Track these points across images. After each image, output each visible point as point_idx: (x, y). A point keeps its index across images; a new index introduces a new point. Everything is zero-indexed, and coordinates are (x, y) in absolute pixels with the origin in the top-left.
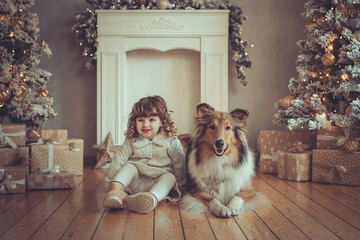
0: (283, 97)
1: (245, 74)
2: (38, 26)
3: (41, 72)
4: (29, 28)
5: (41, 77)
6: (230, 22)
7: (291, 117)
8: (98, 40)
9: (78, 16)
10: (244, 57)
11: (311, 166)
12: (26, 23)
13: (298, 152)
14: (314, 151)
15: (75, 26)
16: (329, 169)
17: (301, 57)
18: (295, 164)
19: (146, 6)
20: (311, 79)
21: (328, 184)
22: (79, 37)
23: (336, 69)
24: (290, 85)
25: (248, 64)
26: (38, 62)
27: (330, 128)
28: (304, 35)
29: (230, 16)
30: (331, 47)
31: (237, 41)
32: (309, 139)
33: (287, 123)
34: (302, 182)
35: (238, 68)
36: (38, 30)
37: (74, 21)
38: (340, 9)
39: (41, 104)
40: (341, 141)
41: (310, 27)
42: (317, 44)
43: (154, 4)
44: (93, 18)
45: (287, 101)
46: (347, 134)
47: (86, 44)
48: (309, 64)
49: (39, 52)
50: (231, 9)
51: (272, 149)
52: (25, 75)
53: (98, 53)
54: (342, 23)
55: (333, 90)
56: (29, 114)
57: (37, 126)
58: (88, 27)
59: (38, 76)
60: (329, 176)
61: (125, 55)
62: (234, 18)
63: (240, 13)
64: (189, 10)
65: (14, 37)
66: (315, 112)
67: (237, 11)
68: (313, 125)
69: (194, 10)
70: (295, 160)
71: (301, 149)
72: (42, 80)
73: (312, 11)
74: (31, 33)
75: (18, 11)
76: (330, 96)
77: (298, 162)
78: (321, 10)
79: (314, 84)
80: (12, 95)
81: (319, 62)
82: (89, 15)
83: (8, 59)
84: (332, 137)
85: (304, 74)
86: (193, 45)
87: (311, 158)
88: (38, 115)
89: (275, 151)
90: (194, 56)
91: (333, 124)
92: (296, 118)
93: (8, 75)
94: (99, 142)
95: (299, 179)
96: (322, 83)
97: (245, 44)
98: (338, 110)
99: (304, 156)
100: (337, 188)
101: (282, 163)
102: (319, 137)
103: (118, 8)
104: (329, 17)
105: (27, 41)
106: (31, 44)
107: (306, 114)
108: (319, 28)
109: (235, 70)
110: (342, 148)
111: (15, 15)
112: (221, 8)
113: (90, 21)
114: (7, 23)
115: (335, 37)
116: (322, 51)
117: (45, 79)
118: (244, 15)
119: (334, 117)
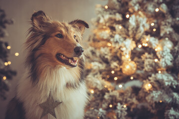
31: (4, 46)
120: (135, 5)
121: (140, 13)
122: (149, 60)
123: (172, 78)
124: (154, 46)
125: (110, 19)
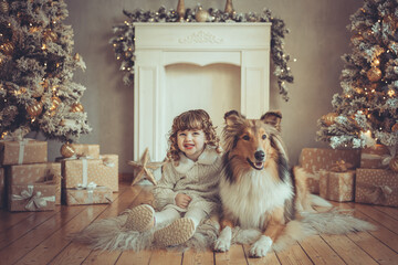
0: (326, 114)
1: (286, 89)
2: (73, 38)
3: (74, 86)
4: (63, 40)
5: (75, 91)
6: (272, 36)
7: (334, 135)
8: (135, 53)
9: (116, 29)
10: (286, 71)
11: (354, 186)
12: (59, 35)
13: (340, 171)
14: (358, 170)
15: (112, 40)
16: (373, 189)
17: (346, 72)
18: (337, 184)
19: (185, 18)
20: (355, 95)
21: (371, 205)
22: (117, 51)
23: (382, 85)
24: (334, 101)
25: (290, 80)
26: (71, 75)
27: (376, 146)
28: (349, 49)
29: (272, 29)
30: (377, 62)
31: (279, 55)
32: (353, 158)
33: (330, 141)
34: (345, 202)
35: (280, 83)
36: (72, 43)
37: (111, 35)
38: (387, 22)
39: (74, 118)
40: (386, 160)
41: (355, 40)
42: (362, 58)
43: (194, 17)
44: (130, 31)
45: (330, 118)
46: (393, 153)
47: (124, 58)
48: (354, 79)
49: (73, 65)
50: (274, 21)
51: (314, 167)
52: (58, 89)
53: (135, 67)
54: (390, 37)
55: (379, 106)
56: (61, 129)
57: (71, 141)
58: (125, 40)
59: (71, 90)
60: (374, 197)
61: (163, 69)
62: (276, 31)
63: (282, 26)
64: (230, 22)
65: (46, 50)
66: (359, 129)
67: (280, 23)
68: (357, 143)
69: (234, 23)
70: (338, 180)
71: (344, 168)
72: (75, 94)
73: (358, 23)
74: (64, 46)
75: (51, 23)
76: (375, 113)
77: (340, 181)
78: (368, 23)
79: (359, 101)
80: (44, 110)
81: (365, 76)
82: (126, 28)
83: (40, 72)
84: (376, 156)
85: (348, 89)
86: (233, 59)
87: (354, 177)
88: (71, 130)
89: (317, 169)
90: (234, 71)
91: (378, 142)
92: (339, 135)
93: (40, 89)
94: (136, 159)
95: (341, 199)
96: (367, 100)
97: (287, 58)
98: (383, 128)
99: (347, 176)
100: (381, 209)
101: (324, 182)
102: (364, 156)
103: (156, 21)
104: (375, 30)
105: (60, 54)
106: (64, 57)
107: (349, 131)
108: (365, 41)
109: (277, 85)
110: (388, 168)
111: (47, 27)
112: (263, 21)
113: (127, 34)
114: (39, 35)
115: (382, 51)
116: (368, 66)
117: (79, 93)
118: (287, 28)
119: (379, 135)
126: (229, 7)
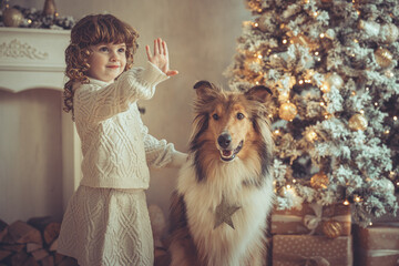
14: (276, 238)
16: (301, 262)
30: (286, 94)
46: (318, 212)
64: (56, 29)
68: (282, 203)
69: (61, 31)
73: (258, 43)
84: (294, 218)
102: (276, 218)
104: (291, 54)
115: (294, 81)
120: (294, 28)
121: (301, 38)
122: (313, 103)
123: (341, 127)
124: (319, 83)
125: (263, 46)
126: (52, 7)
